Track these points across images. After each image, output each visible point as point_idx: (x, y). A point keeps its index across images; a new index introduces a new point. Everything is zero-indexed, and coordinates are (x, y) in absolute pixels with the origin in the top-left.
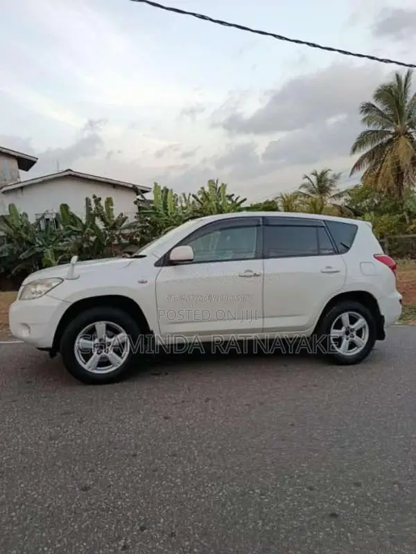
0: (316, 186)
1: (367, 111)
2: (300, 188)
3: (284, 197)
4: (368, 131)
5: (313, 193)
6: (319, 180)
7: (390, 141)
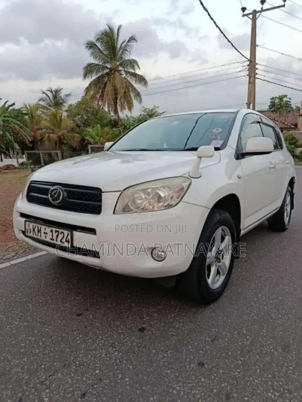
0: (53, 102)
1: (91, 47)
2: (39, 101)
3: (28, 106)
4: (92, 64)
5: (50, 106)
6: (55, 97)
7: (107, 74)
